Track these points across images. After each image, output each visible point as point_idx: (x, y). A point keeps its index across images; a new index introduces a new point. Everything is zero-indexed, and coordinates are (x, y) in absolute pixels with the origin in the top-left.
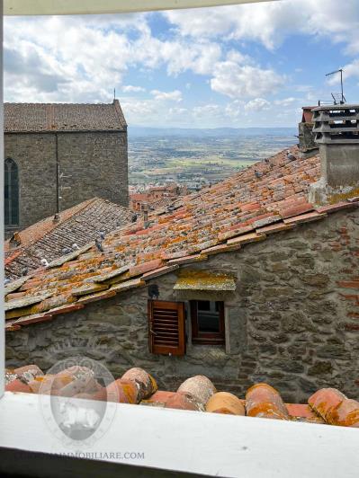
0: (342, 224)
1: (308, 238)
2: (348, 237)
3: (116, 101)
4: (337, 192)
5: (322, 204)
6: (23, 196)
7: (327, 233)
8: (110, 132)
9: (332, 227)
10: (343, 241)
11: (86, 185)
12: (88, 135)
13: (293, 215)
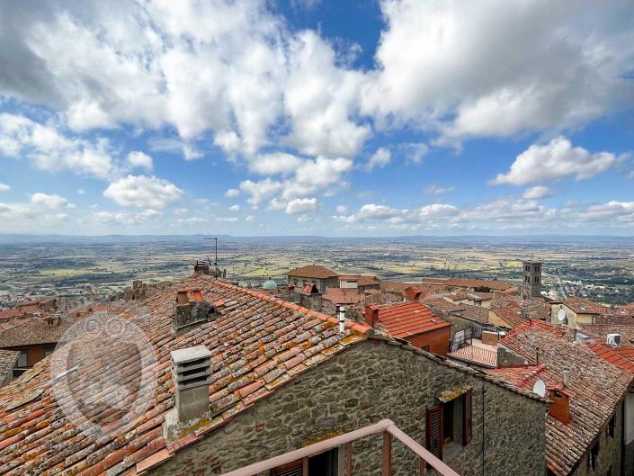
0: (188, 455)
2: (193, 464)
4: (187, 426)
5: (173, 440)
7: (175, 467)
9: (180, 461)
10: (188, 468)
13: (146, 456)
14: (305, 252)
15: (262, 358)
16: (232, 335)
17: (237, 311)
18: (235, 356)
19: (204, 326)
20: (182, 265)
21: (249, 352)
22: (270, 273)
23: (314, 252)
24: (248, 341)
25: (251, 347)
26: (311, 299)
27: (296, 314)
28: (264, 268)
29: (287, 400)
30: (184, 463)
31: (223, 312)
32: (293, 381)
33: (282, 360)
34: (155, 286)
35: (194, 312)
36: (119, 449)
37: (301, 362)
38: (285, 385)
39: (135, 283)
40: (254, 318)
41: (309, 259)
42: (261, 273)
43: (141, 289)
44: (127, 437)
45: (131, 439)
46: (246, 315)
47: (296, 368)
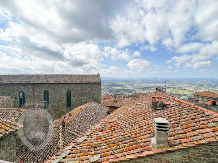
0: (160, 156)
1: (149, 159)
2: (162, 160)
3: (98, 74)
4: (159, 146)
5: (154, 149)
6: (73, 100)
7: (155, 158)
8: (97, 83)
9: (157, 157)
10: (160, 161)
11: (89, 97)
12: (91, 84)
13: (146, 150)
14: (203, 86)
15: (189, 129)
16: (174, 116)
17: (175, 107)
18: (176, 125)
19: (162, 110)
20: (149, 88)
21: (183, 125)
22: (184, 93)
23: (209, 86)
24: (182, 120)
25: (183, 123)
26: (212, 107)
27: (206, 114)
28: (182, 91)
29: (205, 151)
30: (159, 158)
31: (169, 106)
32: (208, 144)
33: (201, 132)
34: (141, 94)
35: (158, 105)
36: (137, 144)
37: (213, 137)
38: (204, 144)
39: (135, 92)
40: (184, 111)
41: (206, 89)
42: (180, 93)
43: (137, 95)
44: (139, 141)
45: (141, 143)
46: (180, 110)
47: (210, 139)
